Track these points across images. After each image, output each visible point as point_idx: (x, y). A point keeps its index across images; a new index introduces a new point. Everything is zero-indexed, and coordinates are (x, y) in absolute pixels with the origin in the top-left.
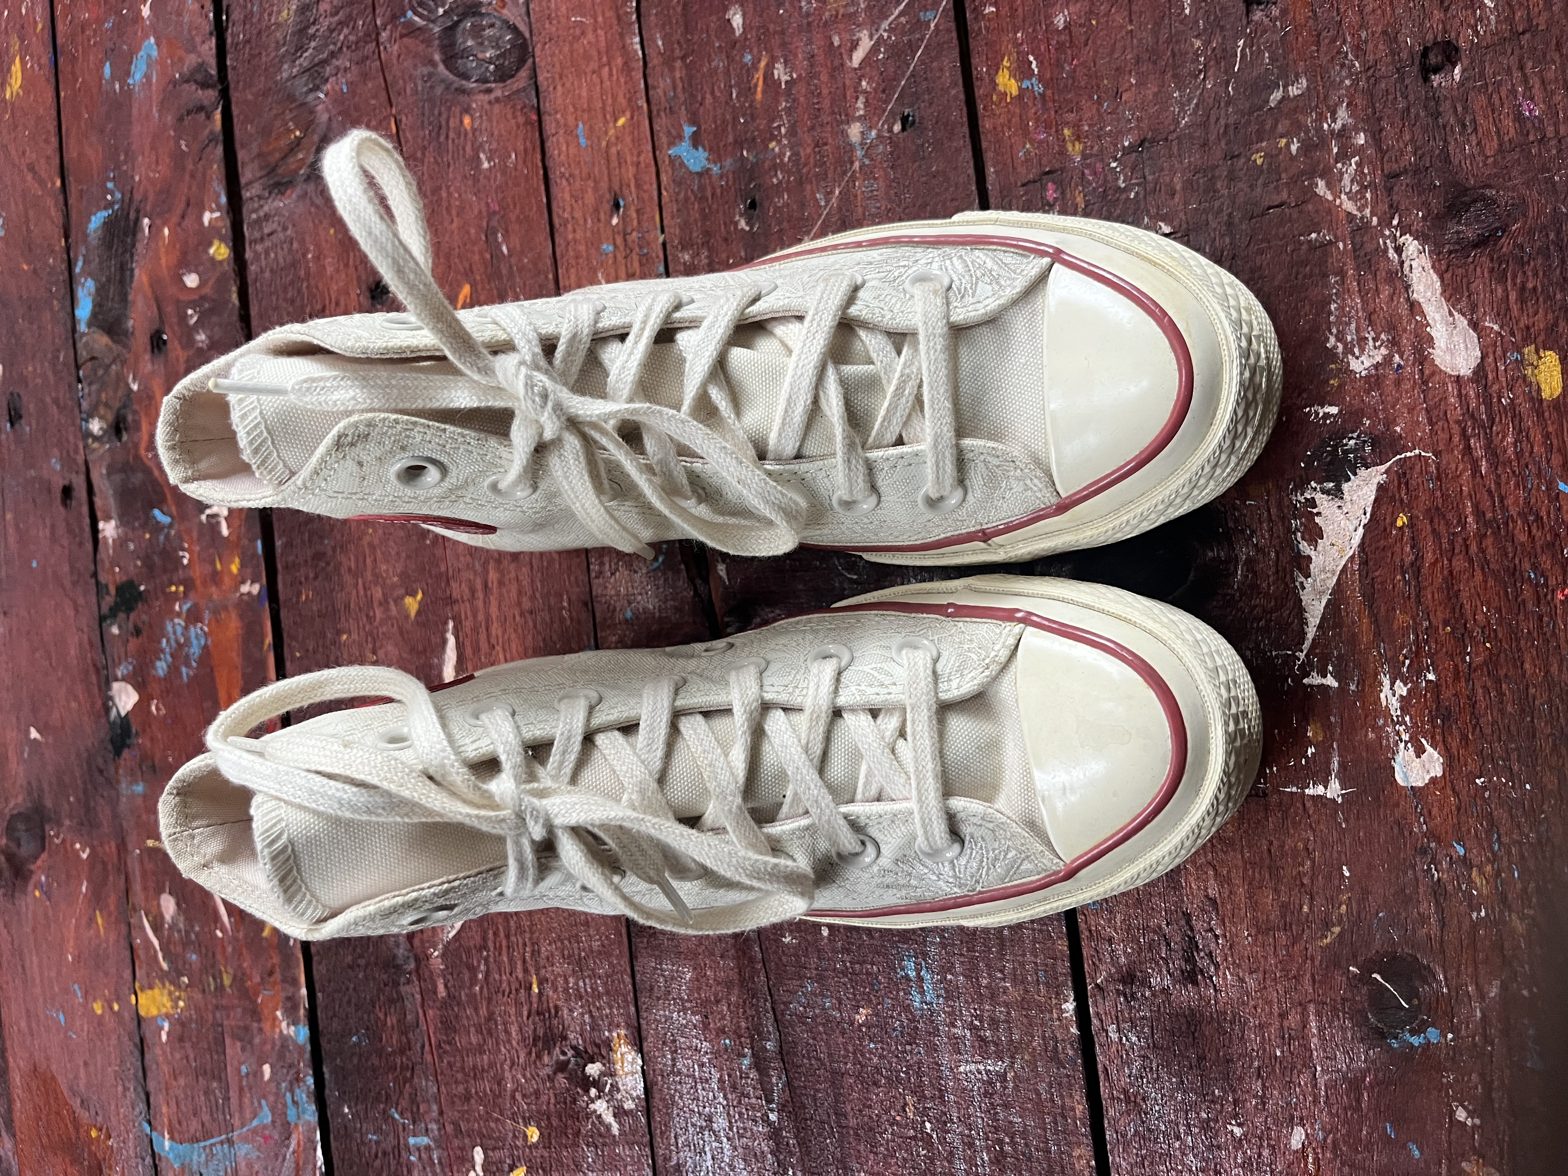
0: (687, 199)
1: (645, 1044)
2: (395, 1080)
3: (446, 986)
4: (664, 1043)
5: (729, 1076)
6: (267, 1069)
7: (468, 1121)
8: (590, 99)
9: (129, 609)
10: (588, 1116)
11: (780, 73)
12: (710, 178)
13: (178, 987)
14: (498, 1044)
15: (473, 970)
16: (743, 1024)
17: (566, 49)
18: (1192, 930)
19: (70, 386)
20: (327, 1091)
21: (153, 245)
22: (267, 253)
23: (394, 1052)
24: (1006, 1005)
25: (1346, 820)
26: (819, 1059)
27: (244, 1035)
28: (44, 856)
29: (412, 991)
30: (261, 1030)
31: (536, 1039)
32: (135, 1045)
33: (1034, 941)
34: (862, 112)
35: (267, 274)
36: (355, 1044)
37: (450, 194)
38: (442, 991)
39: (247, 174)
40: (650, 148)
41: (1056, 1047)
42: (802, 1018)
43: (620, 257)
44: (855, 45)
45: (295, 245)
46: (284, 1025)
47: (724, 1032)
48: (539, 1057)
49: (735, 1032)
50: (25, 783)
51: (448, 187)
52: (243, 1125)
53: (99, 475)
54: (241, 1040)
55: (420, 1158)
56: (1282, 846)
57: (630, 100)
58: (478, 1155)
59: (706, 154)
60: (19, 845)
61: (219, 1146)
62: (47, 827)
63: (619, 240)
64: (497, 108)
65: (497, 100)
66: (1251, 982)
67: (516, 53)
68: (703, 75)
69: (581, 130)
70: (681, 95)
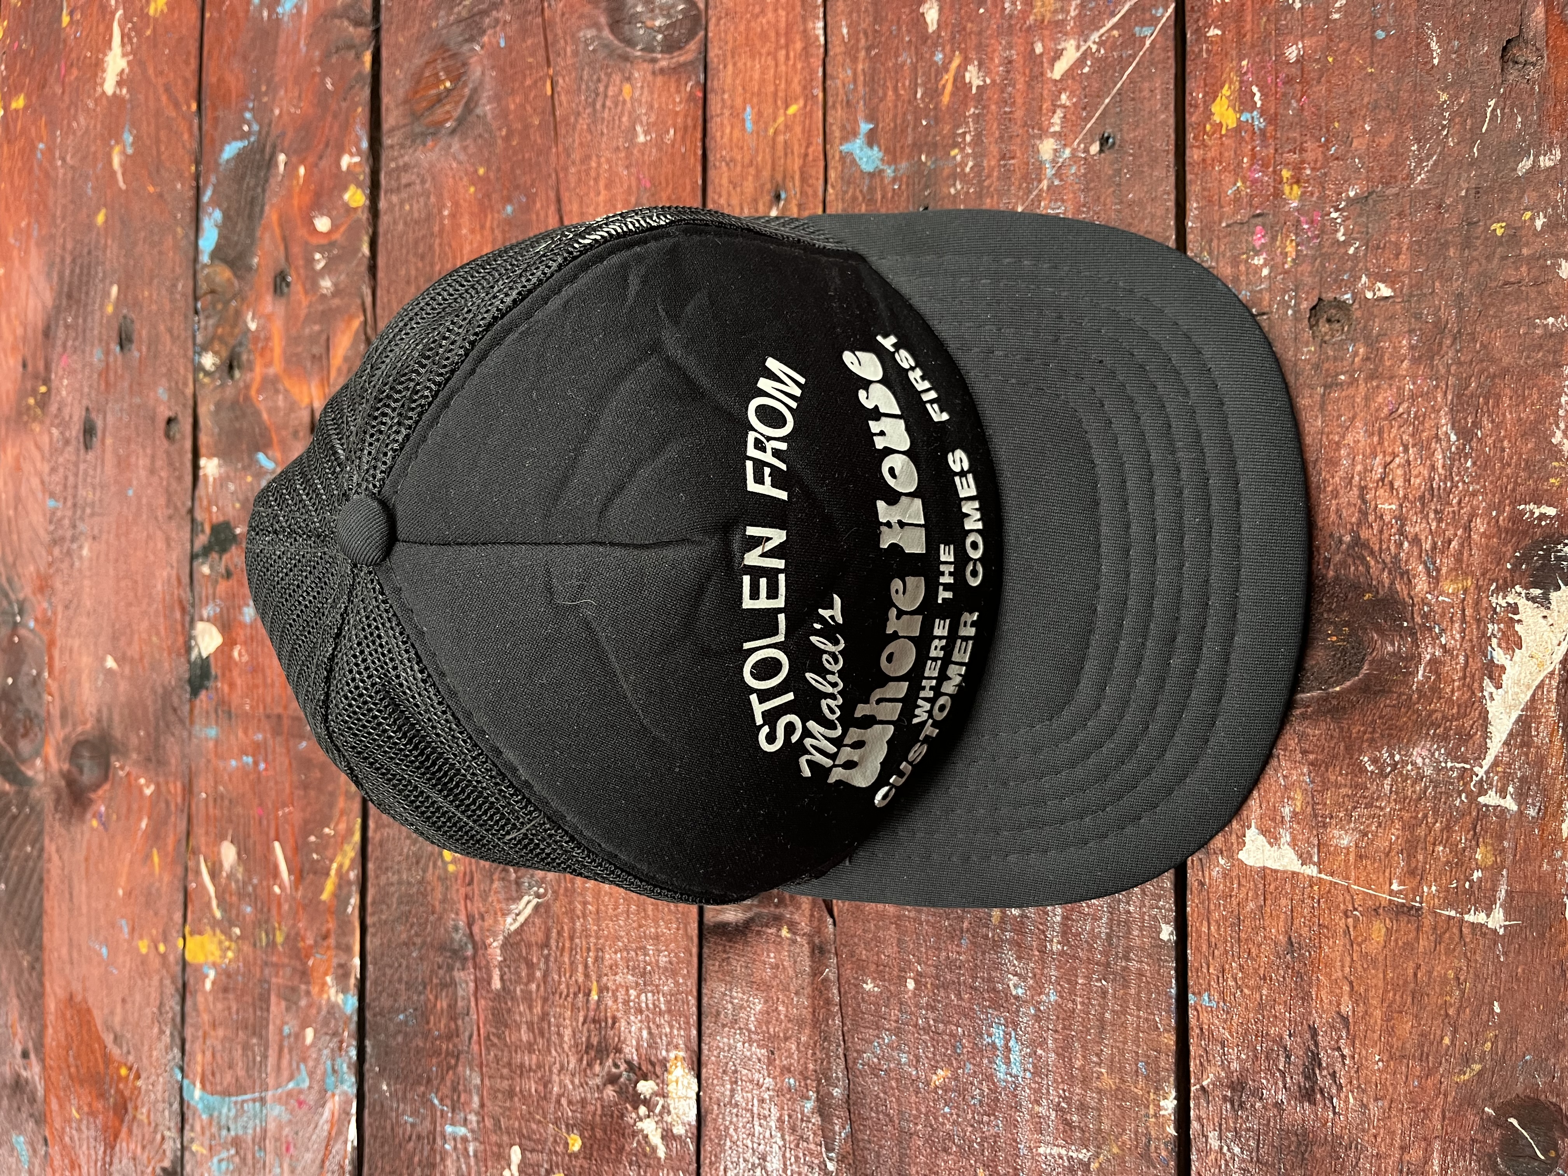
0: (854, 198)
1: (704, 1071)
2: (439, 1065)
3: (502, 979)
4: (724, 1072)
5: (790, 1116)
6: (309, 1033)
7: (509, 1118)
8: (762, 81)
9: (223, 550)
10: (634, 1134)
11: (973, 77)
12: (882, 180)
13: (230, 937)
14: (549, 1045)
15: (532, 967)
16: (811, 1066)
17: (742, 28)
18: (1316, 1044)
19: (186, 317)
20: (367, 1066)
21: (286, 183)
22: (402, 203)
23: (440, 1037)
24: (1099, 1091)
25: (1505, 954)
26: (888, 1115)
27: (290, 996)
28: (107, 786)
29: (465, 979)
30: (308, 993)
31: (589, 1046)
32: (177, 990)
33: (1138, 1029)
34: (1057, 128)
35: (401, 227)
36: (401, 1023)
37: (599, 165)
38: (496, 984)
39: (389, 120)
40: (820, 140)
41: (1148, 1145)
42: (875, 1070)
44: (1058, 55)
45: (433, 199)
46: (333, 991)
47: (790, 1071)
48: (590, 1065)
49: (801, 1073)
50: (94, 711)
51: (598, 157)
52: (279, 1086)
53: (206, 410)
54: (286, 999)
55: (455, 1148)
56: (1430, 972)
57: (805, 88)
58: (516, 1154)
59: (881, 155)
60: (81, 771)
61: (251, 1104)
62: (113, 758)
64: (659, 80)
65: (662, 71)
66: (1374, 1109)
67: (688, 24)
68: (888, 70)
69: (749, 114)
70: (861, 88)
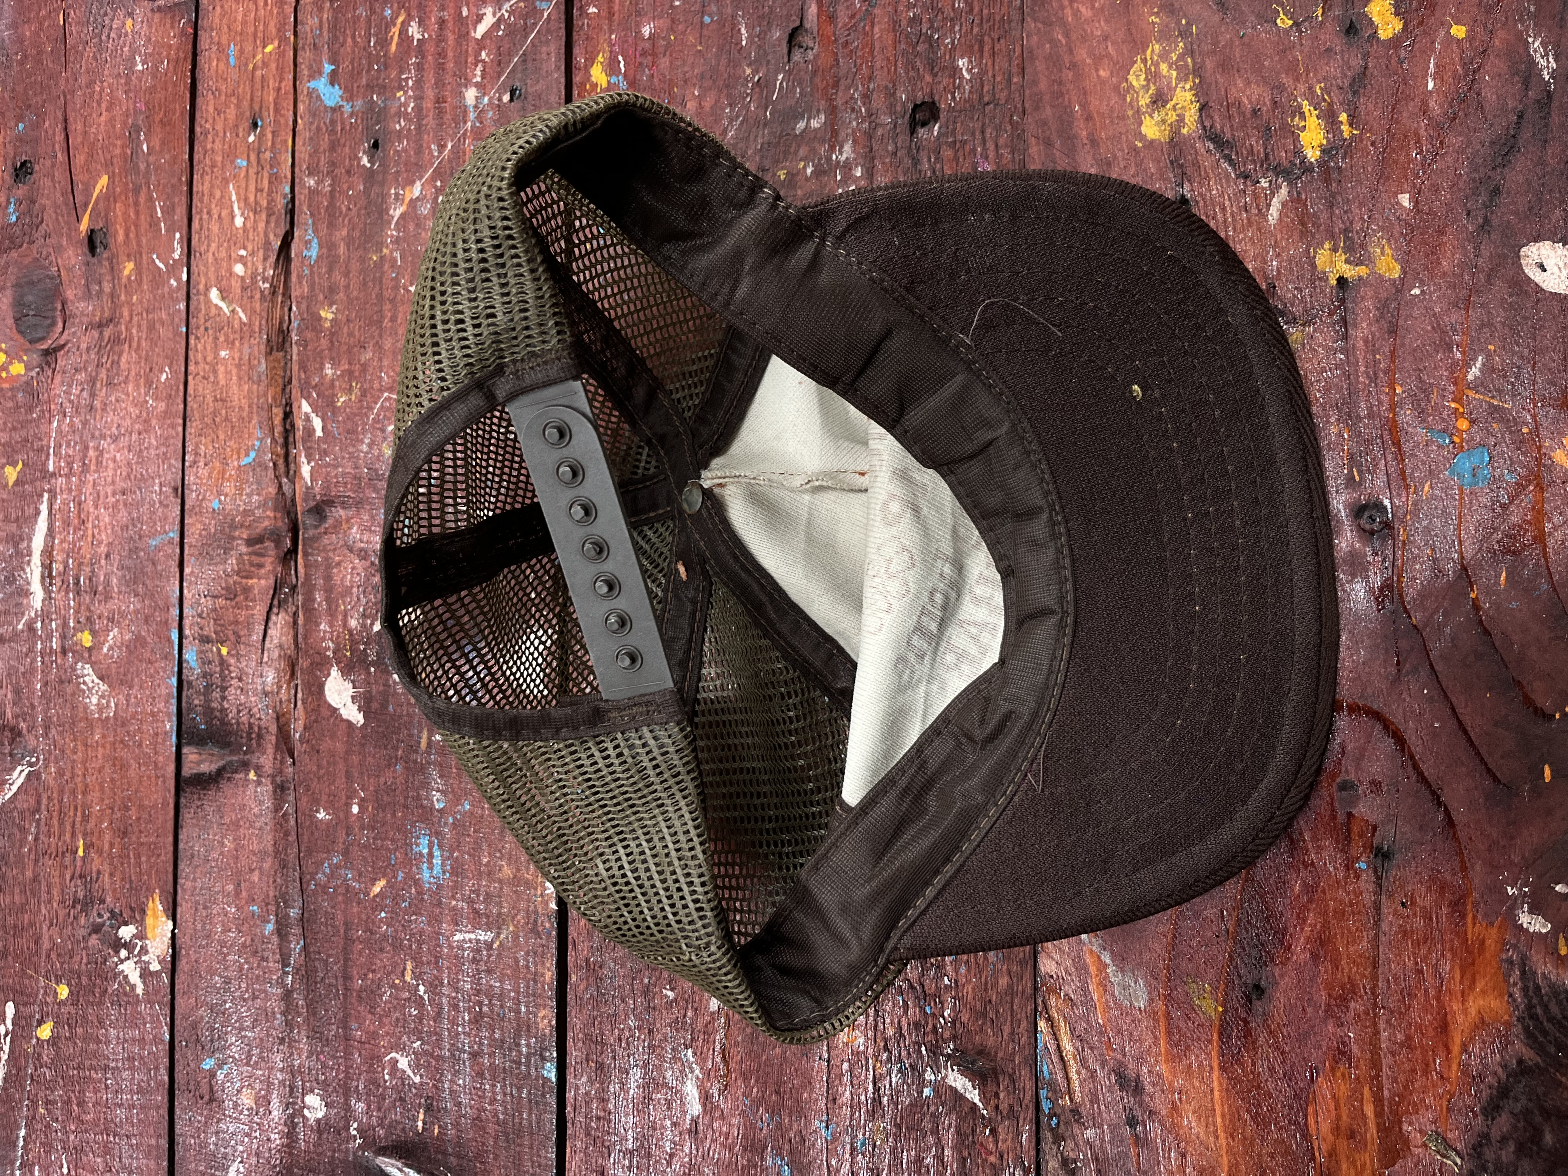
0: (318, 129)
1: (179, 910)
4: (197, 907)
5: (252, 939)
7: (4, 977)
8: (244, 23)
10: (116, 976)
11: (414, 31)
12: (342, 113)
14: (39, 905)
15: (24, 831)
16: (272, 893)
24: (500, 881)
26: (333, 925)
31: (76, 901)
34: (479, 79)
37: (102, 89)
40: (291, 77)
41: (535, 921)
42: (325, 888)
43: (252, 171)
44: (480, 18)
47: (253, 900)
48: (76, 918)
49: (263, 900)
51: (102, 82)
57: (279, 30)
58: (10, 1009)
59: (341, 93)
63: (253, 157)
64: (157, 15)
65: (159, 8)
68: (347, 20)
69: (233, 50)
70: (325, 34)
